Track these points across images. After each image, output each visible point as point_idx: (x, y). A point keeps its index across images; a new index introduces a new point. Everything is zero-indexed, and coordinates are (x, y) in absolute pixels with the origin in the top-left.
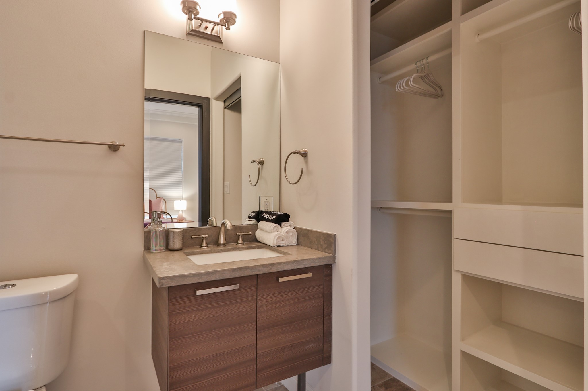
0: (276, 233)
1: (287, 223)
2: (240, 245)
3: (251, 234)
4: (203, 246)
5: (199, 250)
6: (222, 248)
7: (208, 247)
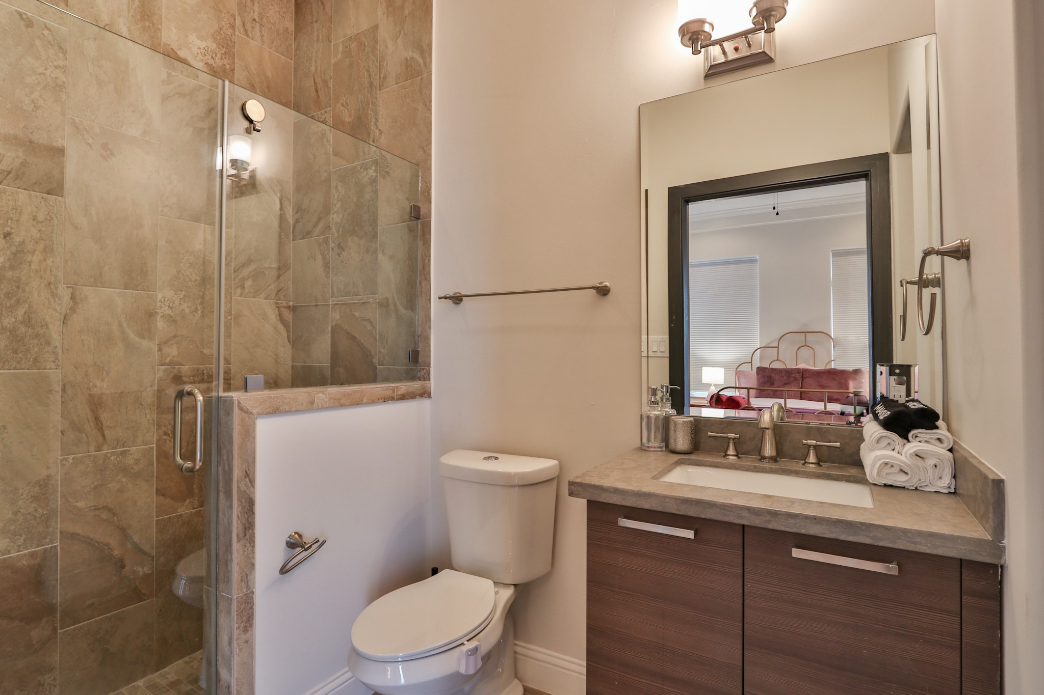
0: (889, 452)
1: (926, 433)
2: (811, 468)
3: (839, 446)
4: (729, 455)
5: (720, 460)
6: (767, 465)
7: (739, 458)
